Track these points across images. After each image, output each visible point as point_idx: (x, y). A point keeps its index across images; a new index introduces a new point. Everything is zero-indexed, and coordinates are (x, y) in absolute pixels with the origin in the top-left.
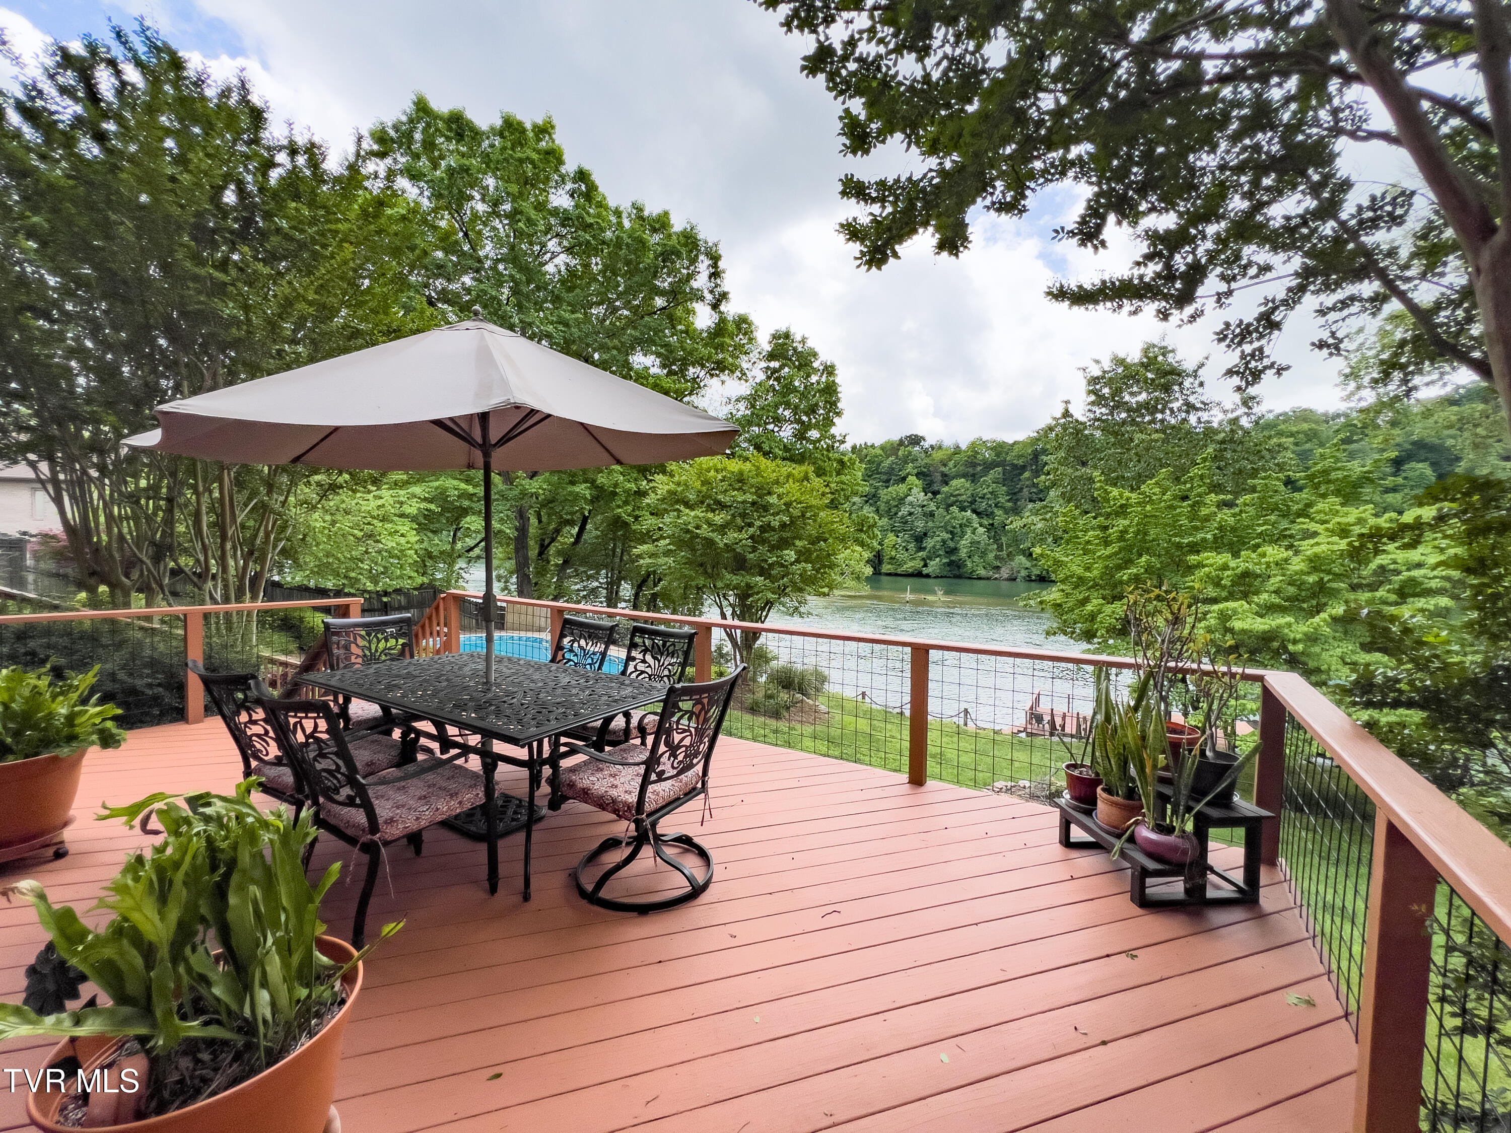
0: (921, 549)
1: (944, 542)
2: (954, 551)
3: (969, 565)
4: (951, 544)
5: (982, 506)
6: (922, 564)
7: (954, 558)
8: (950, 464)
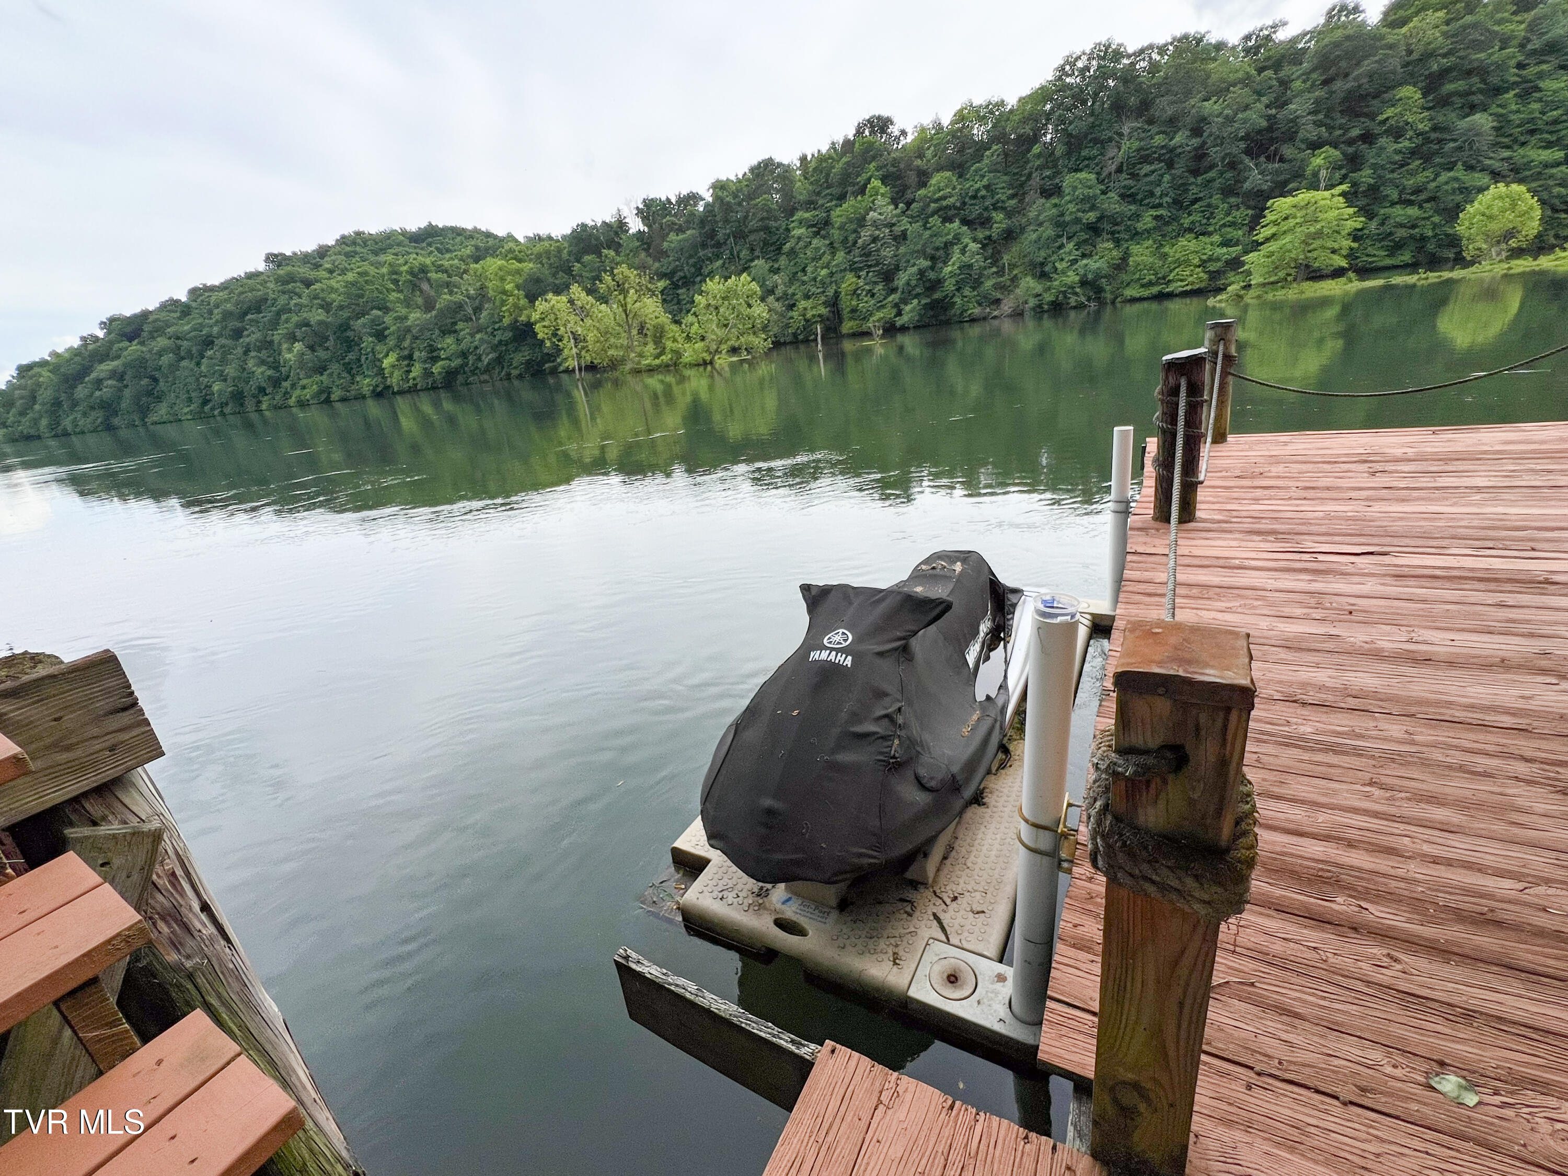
0: (893, 290)
1: (922, 272)
2: (936, 284)
3: (957, 300)
4: (932, 275)
5: (975, 211)
6: (894, 311)
7: (937, 296)
8: (929, 153)
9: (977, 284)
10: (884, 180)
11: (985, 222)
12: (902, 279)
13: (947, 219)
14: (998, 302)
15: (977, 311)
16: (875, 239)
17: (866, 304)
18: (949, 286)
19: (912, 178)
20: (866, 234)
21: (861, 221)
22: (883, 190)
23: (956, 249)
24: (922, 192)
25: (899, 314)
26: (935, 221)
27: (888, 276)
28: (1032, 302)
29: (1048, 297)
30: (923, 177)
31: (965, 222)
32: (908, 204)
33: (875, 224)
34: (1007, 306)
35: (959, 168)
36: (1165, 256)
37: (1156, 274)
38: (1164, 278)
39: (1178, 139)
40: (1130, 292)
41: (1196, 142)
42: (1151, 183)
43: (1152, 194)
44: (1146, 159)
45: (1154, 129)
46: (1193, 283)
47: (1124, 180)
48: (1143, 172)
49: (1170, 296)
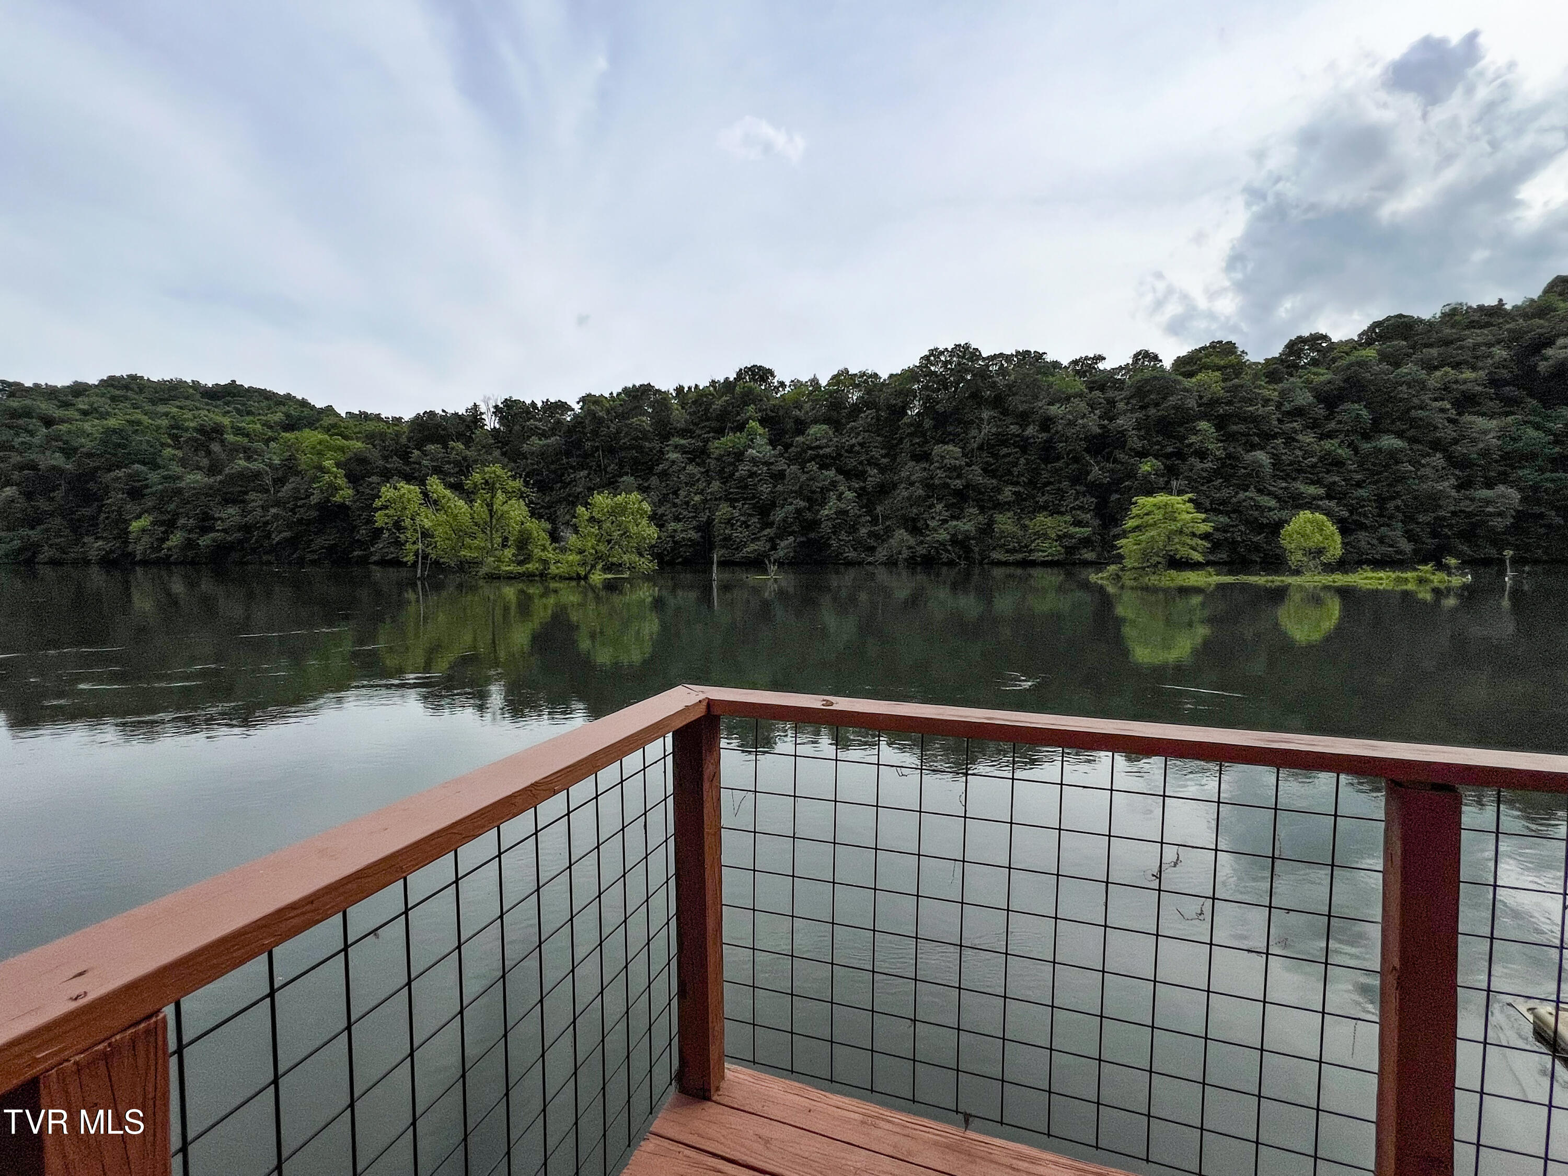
0: (769, 525)
1: (798, 511)
2: (813, 525)
3: (833, 542)
4: (808, 515)
5: (852, 463)
6: (768, 546)
7: (812, 535)
8: (807, 406)
9: (853, 529)
10: (763, 422)
11: (861, 475)
12: (778, 515)
13: (823, 466)
14: (872, 549)
15: (851, 555)
16: (752, 474)
17: (739, 534)
18: (826, 527)
19: (790, 424)
20: (743, 469)
21: (739, 456)
22: (761, 430)
23: (833, 495)
24: (800, 439)
25: (774, 548)
26: (813, 466)
27: (764, 510)
28: (905, 554)
29: (921, 550)
30: (801, 427)
31: (840, 471)
32: (787, 447)
33: (753, 460)
34: (882, 553)
35: (837, 426)
36: (1025, 527)
37: (1019, 543)
38: (1026, 546)
39: (1030, 431)
40: (996, 555)
41: (1044, 435)
42: (1008, 463)
43: (1010, 473)
44: (1004, 443)
45: (1009, 420)
46: (1052, 555)
47: (986, 457)
48: (1002, 453)
49: (1033, 564)
